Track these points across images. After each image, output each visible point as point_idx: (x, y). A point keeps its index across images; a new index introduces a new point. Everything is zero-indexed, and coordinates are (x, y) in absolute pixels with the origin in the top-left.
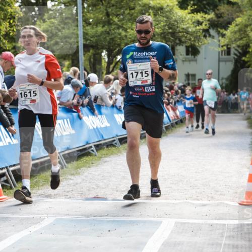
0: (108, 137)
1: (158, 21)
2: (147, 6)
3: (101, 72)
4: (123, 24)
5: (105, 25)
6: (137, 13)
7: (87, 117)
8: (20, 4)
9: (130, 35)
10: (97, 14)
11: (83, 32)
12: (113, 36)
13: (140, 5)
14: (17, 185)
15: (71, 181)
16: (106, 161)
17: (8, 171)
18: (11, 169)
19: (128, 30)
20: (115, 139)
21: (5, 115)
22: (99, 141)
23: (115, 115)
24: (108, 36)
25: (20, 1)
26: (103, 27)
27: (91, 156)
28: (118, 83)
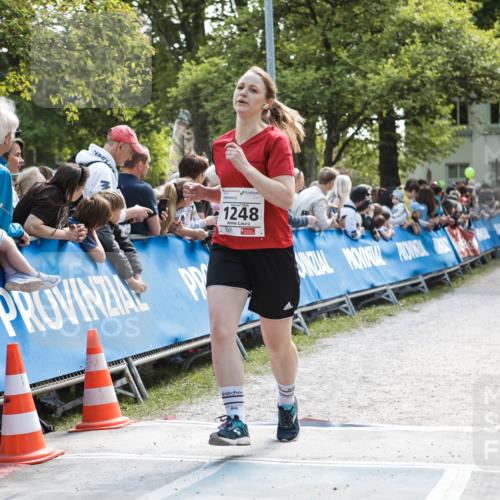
2: (408, 24)
3: (314, 163)
5: (322, 65)
6: (387, 40)
8: (151, 28)
9: (374, 85)
10: (305, 45)
12: (338, 88)
13: (394, 24)
14: (148, 395)
15: (256, 387)
16: (326, 346)
17: (129, 366)
18: (136, 363)
19: (369, 76)
20: (344, 299)
21: (122, 254)
22: (312, 304)
23: (344, 250)
24: (328, 89)
25: (149, 22)
26: (318, 69)
27: (295, 335)
28: (344, 181)
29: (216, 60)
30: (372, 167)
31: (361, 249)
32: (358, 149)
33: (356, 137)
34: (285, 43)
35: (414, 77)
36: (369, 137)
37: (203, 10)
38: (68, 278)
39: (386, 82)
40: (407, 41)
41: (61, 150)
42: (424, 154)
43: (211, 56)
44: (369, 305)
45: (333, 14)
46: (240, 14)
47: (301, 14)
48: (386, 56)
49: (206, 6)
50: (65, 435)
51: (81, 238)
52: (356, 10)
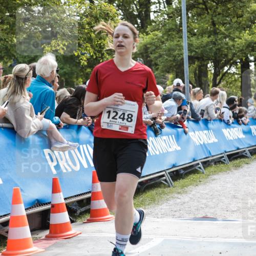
0: (216, 153)
3: (207, 85)
4: (230, 33)
5: (212, 34)
6: (245, 21)
7: (193, 133)
8: (123, 17)
9: (238, 44)
10: (202, 24)
11: (188, 43)
12: (219, 46)
13: (249, 13)
15: (179, 201)
19: (236, 40)
20: (223, 155)
22: (207, 158)
23: (223, 130)
24: (214, 47)
25: (122, 14)
26: (209, 37)
27: (198, 173)
28: (223, 94)
29: (156, 32)
30: (237, 87)
31: (232, 129)
32: (230, 78)
33: (229, 71)
34: (192, 24)
36: (235, 72)
37: (149, 7)
38: (82, 144)
39: (245, 43)
41: (77, 80)
43: (154, 31)
44: (236, 158)
45: (217, 8)
46: (169, 9)
47: (200, 8)
48: (244, 29)
49: (151, 5)
50: (81, 224)
51: (89, 124)
52: (229, 6)
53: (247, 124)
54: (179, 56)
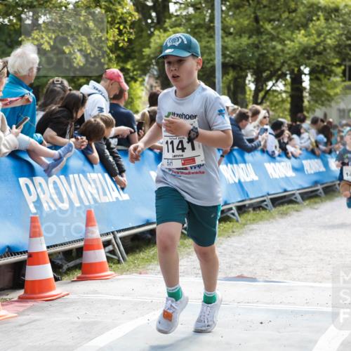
0: (255, 195)
1: (330, 28)
3: (244, 105)
4: (278, 33)
5: (253, 34)
6: (300, 18)
7: (225, 166)
9: (289, 49)
10: (241, 20)
12: (264, 51)
13: (305, 6)
14: (127, 259)
17: (115, 237)
18: (119, 235)
19: (286, 42)
20: (265, 198)
21: (111, 159)
22: (243, 201)
23: (265, 164)
24: (257, 51)
26: (250, 37)
27: (230, 222)
30: (285, 109)
31: (277, 164)
32: (275, 96)
33: (274, 88)
35: (318, 44)
36: (283, 89)
38: (73, 173)
39: (299, 47)
40: (314, 18)
42: (323, 102)
43: (175, 26)
44: (282, 204)
48: (298, 29)
50: (69, 283)
51: (83, 147)
53: (299, 158)
54: (209, 63)
